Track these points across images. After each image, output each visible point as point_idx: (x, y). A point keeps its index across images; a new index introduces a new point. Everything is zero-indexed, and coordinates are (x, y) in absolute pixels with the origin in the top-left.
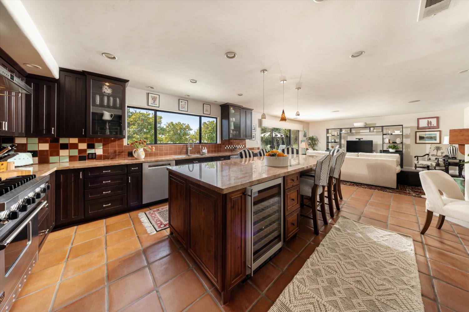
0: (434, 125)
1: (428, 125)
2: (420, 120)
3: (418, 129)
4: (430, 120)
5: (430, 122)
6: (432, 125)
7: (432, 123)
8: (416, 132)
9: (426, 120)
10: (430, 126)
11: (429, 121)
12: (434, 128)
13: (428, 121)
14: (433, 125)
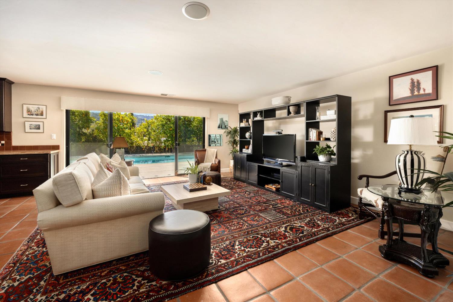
0: (427, 92)
1: (412, 91)
2: (394, 80)
3: (390, 105)
4: (416, 77)
5: (416, 83)
6: (422, 92)
7: (422, 86)
8: (386, 112)
9: (407, 80)
10: (416, 93)
11: (415, 81)
12: (427, 98)
13: (412, 80)
14: (424, 90)
